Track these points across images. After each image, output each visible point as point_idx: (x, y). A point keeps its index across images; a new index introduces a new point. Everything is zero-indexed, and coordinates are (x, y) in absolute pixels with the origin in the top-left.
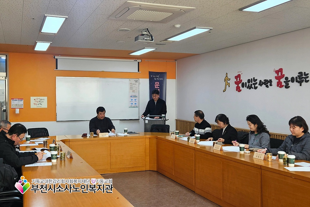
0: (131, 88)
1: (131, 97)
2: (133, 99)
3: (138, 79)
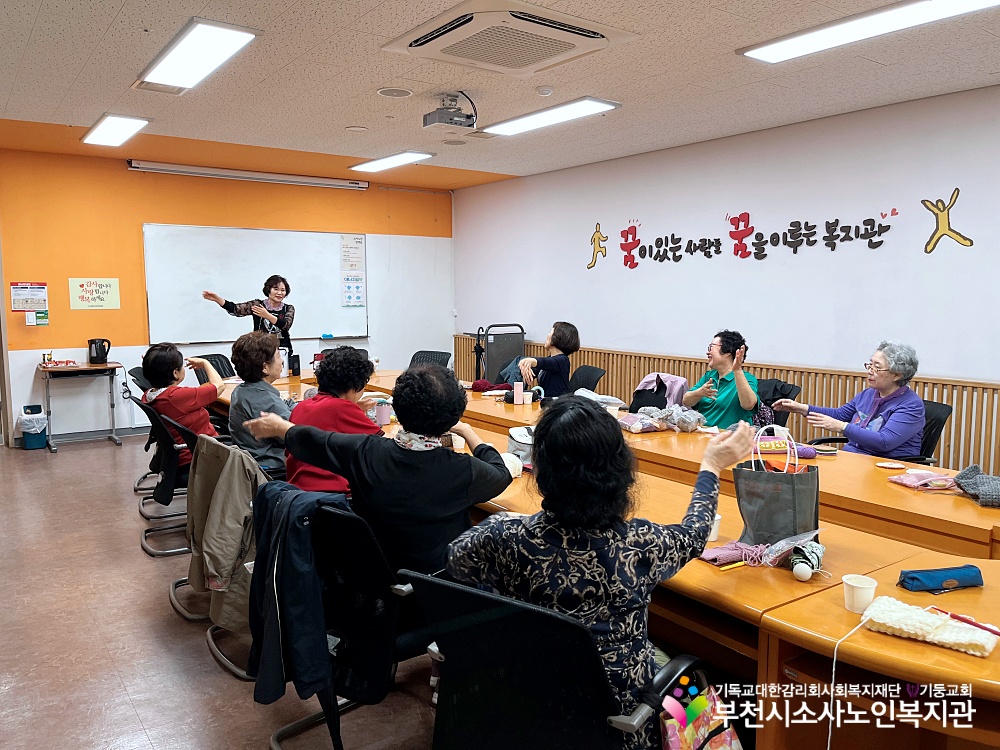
0: (346, 258)
1: (348, 279)
2: (351, 285)
3: (363, 236)
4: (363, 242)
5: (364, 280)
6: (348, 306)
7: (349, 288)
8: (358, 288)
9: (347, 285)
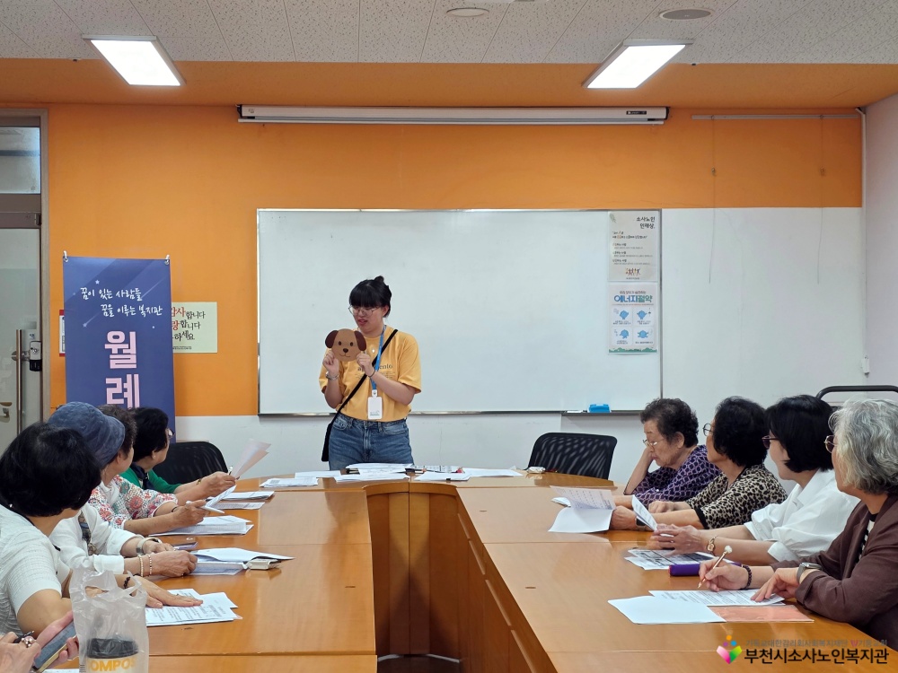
0: (620, 258)
1: (622, 299)
2: (627, 309)
3: (656, 214)
4: (656, 223)
5: (656, 300)
6: (621, 350)
7: (624, 315)
8: (642, 314)
9: (621, 309)
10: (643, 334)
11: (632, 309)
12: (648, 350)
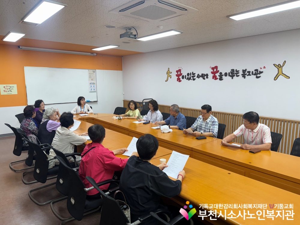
0: (90, 77)
1: (91, 84)
3: (95, 70)
4: (95, 72)
5: (96, 84)
6: (91, 92)
9: (91, 85)
10: (94, 89)
11: (92, 85)
12: (95, 92)
